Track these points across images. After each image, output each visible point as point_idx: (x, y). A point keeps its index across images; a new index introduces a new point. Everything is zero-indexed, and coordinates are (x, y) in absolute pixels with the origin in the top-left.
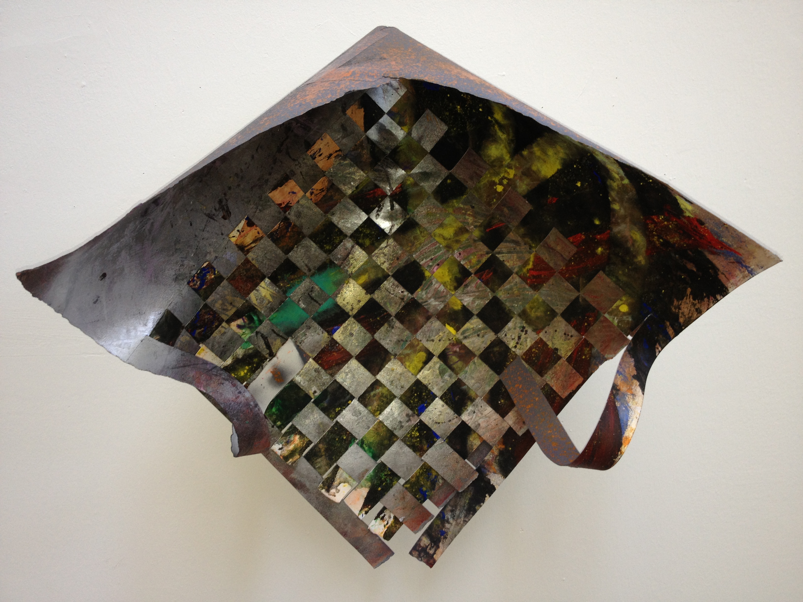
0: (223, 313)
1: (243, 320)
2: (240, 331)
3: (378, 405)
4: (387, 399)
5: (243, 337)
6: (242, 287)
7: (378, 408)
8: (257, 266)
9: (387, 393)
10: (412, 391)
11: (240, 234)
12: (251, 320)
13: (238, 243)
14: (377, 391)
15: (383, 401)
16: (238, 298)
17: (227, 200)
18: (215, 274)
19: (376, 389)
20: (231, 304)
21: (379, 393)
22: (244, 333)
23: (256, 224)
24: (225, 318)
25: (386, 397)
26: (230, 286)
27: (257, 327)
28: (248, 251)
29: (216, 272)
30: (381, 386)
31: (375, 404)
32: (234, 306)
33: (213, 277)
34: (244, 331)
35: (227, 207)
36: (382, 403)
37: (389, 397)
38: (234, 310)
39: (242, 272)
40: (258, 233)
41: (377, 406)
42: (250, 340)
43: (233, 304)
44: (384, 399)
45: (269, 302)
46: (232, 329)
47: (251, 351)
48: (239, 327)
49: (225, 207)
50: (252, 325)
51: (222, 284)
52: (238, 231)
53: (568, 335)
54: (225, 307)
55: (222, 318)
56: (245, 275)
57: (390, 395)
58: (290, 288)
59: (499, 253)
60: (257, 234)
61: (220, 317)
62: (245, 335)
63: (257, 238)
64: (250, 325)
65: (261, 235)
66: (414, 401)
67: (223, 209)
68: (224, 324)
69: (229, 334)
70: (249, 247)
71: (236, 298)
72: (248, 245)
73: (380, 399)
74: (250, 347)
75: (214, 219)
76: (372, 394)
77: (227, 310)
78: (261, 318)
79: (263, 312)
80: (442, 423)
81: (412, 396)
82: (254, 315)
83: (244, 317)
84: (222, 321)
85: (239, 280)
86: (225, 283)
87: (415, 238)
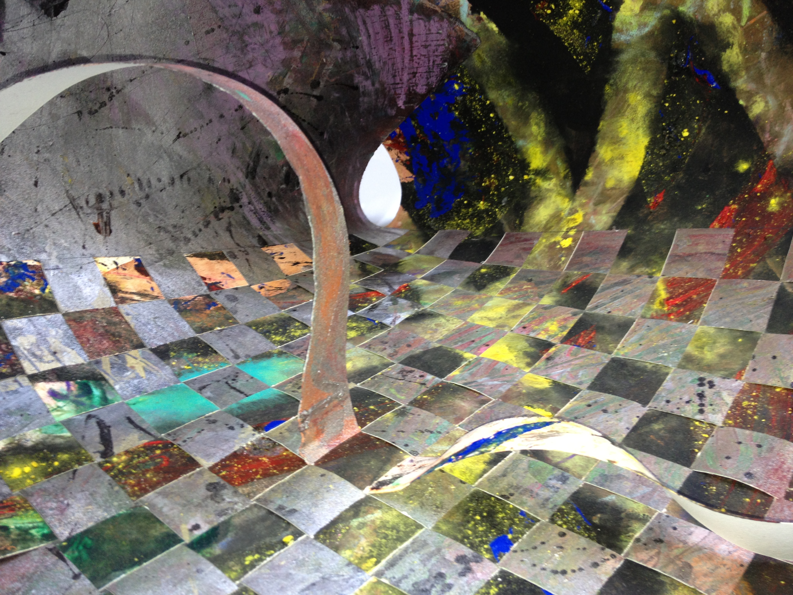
0: (30, 360)
1: (68, 386)
2: (51, 403)
3: (373, 546)
4: (398, 531)
5: (54, 414)
6: (89, 340)
7: (371, 551)
8: (132, 325)
9: (396, 520)
10: (467, 511)
11: (117, 268)
12: (86, 391)
13: (110, 278)
14: (370, 517)
15: (386, 537)
16: (74, 352)
17: (111, 207)
18: (43, 290)
19: (367, 513)
20: (55, 353)
21: (373, 522)
22: (58, 408)
23: (152, 275)
24: (29, 369)
25: (393, 528)
26: (65, 327)
27: (92, 406)
28: (123, 300)
29: (47, 291)
30: (380, 508)
31: (364, 543)
32: (58, 360)
33: (37, 292)
34: (61, 404)
35: (109, 218)
36: (384, 541)
37: (402, 528)
38: (56, 365)
39: (99, 319)
40: (152, 289)
41: (367, 549)
42: (67, 424)
43: (58, 355)
44: (389, 532)
45: (137, 377)
46: (35, 391)
47: (58, 441)
48: (54, 394)
49: (105, 214)
50: (84, 399)
51: (49, 317)
52: (116, 263)
54: (38, 353)
55: (22, 368)
56: (104, 327)
57: (405, 524)
58: (191, 371)
60: (149, 289)
61: (20, 364)
62: (59, 413)
63: (146, 293)
64: (79, 399)
65: (155, 294)
66: (475, 531)
67: (100, 215)
68: (21, 378)
69: (23, 399)
70: (128, 296)
71: (69, 350)
72: (126, 293)
73: (376, 531)
74: (62, 434)
75: (78, 214)
76: (355, 522)
77: (40, 359)
78: (109, 397)
79: (117, 387)
80: (574, 571)
81: (469, 522)
82: (96, 388)
83: (72, 383)
84: (22, 372)
85: (88, 327)
86: (58, 317)
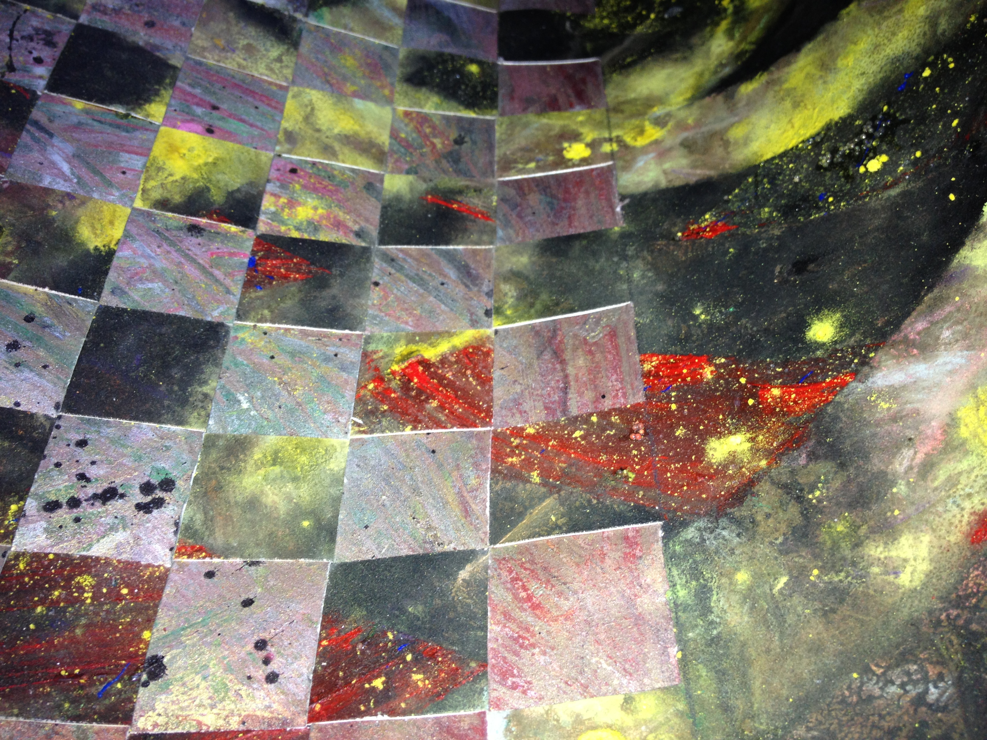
53: (267, 661)
59: (391, 260)
87: (249, 49)
